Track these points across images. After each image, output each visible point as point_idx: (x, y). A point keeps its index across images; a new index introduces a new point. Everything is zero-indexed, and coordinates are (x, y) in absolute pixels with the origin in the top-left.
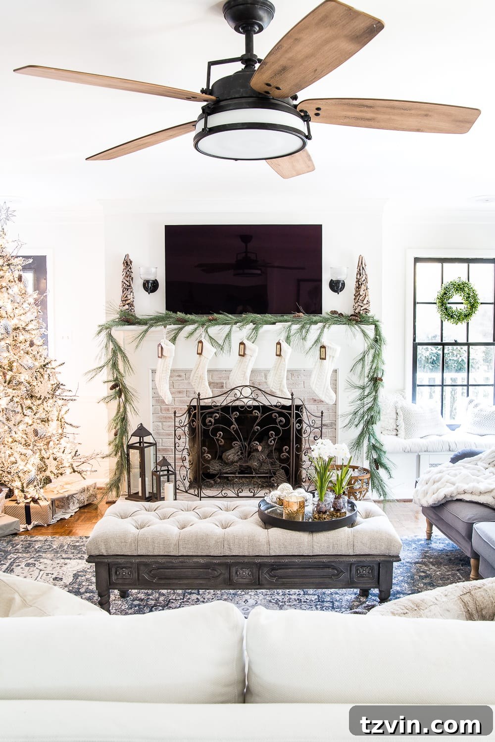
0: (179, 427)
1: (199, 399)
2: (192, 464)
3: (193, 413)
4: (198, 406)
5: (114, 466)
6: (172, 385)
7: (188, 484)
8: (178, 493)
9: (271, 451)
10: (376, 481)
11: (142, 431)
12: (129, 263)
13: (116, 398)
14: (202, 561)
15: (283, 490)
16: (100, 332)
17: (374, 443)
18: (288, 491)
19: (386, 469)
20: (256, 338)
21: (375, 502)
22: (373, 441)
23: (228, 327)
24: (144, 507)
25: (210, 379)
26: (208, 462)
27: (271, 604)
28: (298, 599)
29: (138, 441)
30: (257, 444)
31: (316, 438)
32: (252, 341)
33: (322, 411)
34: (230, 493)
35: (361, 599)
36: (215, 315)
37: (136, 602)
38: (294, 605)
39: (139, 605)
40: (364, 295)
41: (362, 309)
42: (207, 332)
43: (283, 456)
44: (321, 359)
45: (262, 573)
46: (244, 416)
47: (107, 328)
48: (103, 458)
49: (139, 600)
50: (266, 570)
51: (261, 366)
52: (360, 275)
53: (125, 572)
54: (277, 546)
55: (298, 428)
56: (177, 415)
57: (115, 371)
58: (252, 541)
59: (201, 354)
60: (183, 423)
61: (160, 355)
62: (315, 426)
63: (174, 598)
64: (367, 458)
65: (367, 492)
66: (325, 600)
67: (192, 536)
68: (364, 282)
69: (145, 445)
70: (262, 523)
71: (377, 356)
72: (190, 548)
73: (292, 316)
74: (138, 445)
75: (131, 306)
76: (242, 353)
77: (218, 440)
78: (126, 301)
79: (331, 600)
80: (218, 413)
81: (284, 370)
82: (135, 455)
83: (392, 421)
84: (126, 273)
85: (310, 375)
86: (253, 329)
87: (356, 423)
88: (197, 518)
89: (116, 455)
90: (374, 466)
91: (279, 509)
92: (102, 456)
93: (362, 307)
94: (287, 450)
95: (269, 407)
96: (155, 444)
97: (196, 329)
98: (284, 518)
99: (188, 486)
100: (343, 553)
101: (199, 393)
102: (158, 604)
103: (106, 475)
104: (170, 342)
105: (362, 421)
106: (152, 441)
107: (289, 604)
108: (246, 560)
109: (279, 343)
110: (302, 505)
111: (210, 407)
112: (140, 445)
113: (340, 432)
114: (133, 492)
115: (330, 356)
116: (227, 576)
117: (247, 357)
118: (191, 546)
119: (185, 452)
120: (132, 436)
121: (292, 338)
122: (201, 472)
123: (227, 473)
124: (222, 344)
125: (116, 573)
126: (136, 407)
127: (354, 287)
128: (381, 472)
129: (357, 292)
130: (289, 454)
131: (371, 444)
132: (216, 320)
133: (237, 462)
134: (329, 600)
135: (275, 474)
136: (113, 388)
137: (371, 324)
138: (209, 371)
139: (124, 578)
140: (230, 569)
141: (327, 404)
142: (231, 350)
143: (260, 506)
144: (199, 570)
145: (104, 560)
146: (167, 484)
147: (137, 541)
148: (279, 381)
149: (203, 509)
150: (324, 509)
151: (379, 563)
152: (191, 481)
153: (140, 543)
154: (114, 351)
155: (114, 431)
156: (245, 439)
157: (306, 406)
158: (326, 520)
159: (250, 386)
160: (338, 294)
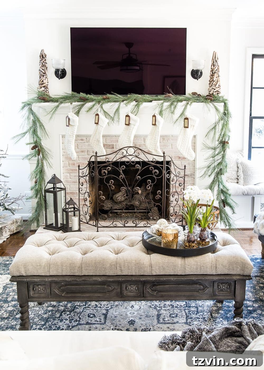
0: (82, 177)
1: (96, 156)
2: (91, 203)
3: (92, 167)
4: (96, 161)
5: (35, 205)
6: (77, 146)
7: (89, 217)
8: (81, 223)
9: (148, 194)
10: (223, 216)
11: (55, 180)
12: (44, 56)
13: (36, 156)
14: (99, 279)
15: (161, 224)
16: (24, 106)
17: (222, 188)
18: (165, 225)
19: (231, 207)
20: (137, 112)
21: (222, 230)
22: (221, 187)
23: (117, 104)
24: (55, 237)
25: (105, 142)
26: (103, 202)
27: (151, 308)
28: (171, 305)
29: (53, 187)
30: (138, 189)
31: (180, 185)
32: (135, 114)
33: (185, 166)
34: (119, 224)
35: (218, 305)
36: (108, 95)
37: (50, 308)
38: (168, 310)
39: (52, 311)
40: (216, 81)
41: (215, 91)
42: (102, 107)
43: (157, 197)
44: (184, 127)
45: (146, 288)
46: (128, 169)
47: (29, 104)
48: (27, 199)
49: (52, 307)
50: (148, 286)
51: (142, 133)
52: (214, 66)
53: (40, 288)
54: (157, 268)
55: (168, 178)
56: (80, 168)
57: (35, 136)
58: (138, 264)
59: (97, 123)
60: (85, 174)
61: (68, 124)
62: (179, 176)
63: (78, 304)
64: (217, 199)
65: (217, 223)
66: (191, 306)
67: (92, 261)
68: (217, 71)
69: (58, 189)
70: (145, 250)
71: (225, 125)
72: (90, 270)
73: (164, 96)
74: (52, 190)
75: (46, 88)
76: (128, 123)
77: (110, 186)
78: (42, 84)
79: (196, 306)
80: (110, 166)
81: (158, 136)
82: (50, 197)
83: (234, 173)
84: (42, 64)
85: (177, 140)
86: (136, 106)
87: (209, 174)
88: (96, 245)
89: (36, 197)
90: (222, 205)
91: (158, 238)
92: (27, 198)
93: (215, 89)
94: (160, 193)
95: (147, 162)
96: (65, 189)
97: (94, 106)
98: (162, 246)
99: (89, 218)
100: (208, 273)
101: (96, 152)
102: (66, 310)
103: (30, 211)
104: (75, 115)
105: (214, 173)
106: (63, 187)
107: (165, 309)
108: (134, 279)
109: (154, 116)
110: (176, 236)
111: (104, 162)
112: (54, 190)
113: (197, 180)
114: (49, 223)
115: (191, 125)
116: (119, 290)
117: (131, 126)
118: (90, 268)
119: (86, 195)
120: (48, 183)
121: (164, 112)
122: (98, 209)
123: (116, 209)
124: (113, 117)
125: (33, 289)
126: (50, 162)
127: (209, 75)
128: (227, 209)
129: (211, 78)
130: (162, 196)
131: (220, 189)
132: (108, 98)
133: (123, 202)
134: (194, 306)
135: (151, 210)
136: (33, 148)
137: (222, 102)
138: (104, 136)
139: (40, 293)
140: (121, 286)
141: (189, 160)
142: (120, 120)
143: (143, 236)
144: (97, 286)
145: (23, 280)
146: (73, 218)
147: (49, 265)
148: (155, 143)
149: (100, 238)
150: (193, 239)
151: (235, 281)
152: (91, 215)
153: (52, 266)
154: (34, 121)
155: (34, 180)
156: (130, 185)
157: (174, 162)
158: (195, 248)
159: (134, 147)
160: (198, 80)
